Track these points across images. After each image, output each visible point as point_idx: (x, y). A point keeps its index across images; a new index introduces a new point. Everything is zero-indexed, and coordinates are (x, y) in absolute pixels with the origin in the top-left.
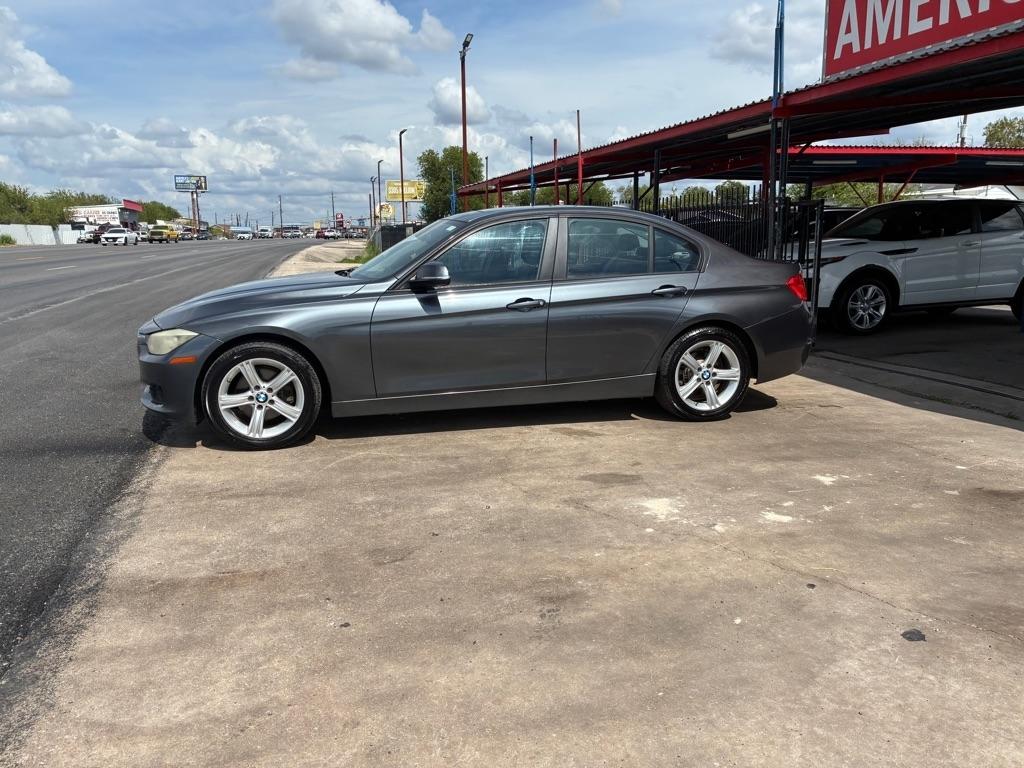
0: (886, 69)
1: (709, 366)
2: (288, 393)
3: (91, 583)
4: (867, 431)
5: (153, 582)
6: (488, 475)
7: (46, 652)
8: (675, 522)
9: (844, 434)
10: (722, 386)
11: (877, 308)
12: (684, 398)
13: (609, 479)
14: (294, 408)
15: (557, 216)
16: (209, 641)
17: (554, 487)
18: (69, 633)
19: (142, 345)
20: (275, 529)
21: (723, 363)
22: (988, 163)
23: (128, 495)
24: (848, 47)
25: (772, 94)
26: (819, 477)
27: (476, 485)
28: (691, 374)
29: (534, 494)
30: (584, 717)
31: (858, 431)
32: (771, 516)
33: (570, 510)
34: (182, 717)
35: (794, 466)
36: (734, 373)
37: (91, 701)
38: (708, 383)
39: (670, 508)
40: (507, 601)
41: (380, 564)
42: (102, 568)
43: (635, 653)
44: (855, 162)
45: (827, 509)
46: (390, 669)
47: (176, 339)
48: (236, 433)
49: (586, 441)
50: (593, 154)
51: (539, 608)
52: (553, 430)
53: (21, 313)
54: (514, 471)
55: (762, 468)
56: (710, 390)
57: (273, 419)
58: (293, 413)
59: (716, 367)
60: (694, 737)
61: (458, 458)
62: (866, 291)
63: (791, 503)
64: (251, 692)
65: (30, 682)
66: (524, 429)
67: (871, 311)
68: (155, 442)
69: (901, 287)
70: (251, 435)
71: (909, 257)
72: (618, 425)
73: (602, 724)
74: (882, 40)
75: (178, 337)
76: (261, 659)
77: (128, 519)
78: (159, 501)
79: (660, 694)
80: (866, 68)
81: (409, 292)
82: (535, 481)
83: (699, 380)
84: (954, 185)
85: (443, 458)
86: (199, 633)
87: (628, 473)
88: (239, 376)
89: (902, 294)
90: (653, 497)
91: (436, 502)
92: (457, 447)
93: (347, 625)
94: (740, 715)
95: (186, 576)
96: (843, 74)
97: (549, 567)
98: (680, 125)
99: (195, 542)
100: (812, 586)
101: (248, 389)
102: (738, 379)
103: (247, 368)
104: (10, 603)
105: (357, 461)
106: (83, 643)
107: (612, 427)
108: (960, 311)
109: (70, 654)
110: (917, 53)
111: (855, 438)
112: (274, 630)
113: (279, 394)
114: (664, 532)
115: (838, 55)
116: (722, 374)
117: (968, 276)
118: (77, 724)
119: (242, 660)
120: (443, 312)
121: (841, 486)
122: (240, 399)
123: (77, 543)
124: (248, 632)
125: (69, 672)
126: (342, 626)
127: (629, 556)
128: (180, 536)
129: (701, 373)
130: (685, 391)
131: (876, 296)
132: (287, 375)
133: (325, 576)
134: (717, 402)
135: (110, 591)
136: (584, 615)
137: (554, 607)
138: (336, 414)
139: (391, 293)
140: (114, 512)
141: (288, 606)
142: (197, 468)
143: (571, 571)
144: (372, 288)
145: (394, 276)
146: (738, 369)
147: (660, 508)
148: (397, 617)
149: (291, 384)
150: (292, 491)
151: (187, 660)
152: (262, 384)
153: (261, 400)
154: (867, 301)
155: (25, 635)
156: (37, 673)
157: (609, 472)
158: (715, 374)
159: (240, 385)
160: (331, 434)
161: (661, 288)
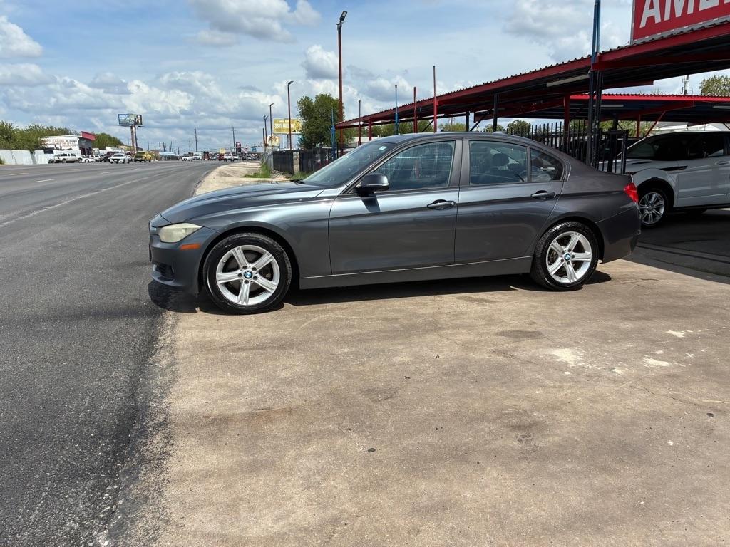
0: (682, 34)
1: (569, 250)
2: (267, 272)
3: (160, 418)
4: (687, 297)
5: (208, 417)
6: (426, 332)
7: (147, 476)
8: (583, 367)
9: (671, 300)
10: (578, 265)
11: (658, 209)
12: (552, 274)
13: (518, 335)
14: (272, 282)
15: (461, 139)
16: (271, 465)
17: (480, 341)
18: (158, 459)
19: (155, 236)
20: (284, 374)
21: (579, 248)
22: (715, 107)
23: (161, 348)
24: (651, 19)
25: (591, 53)
26: (670, 332)
27: (421, 340)
28: (557, 256)
29: (467, 346)
30: (593, 522)
31: (680, 298)
32: (652, 362)
33: (501, 358)
34: (277, 528)
35: (649, 324)
36: (587, 255)
37: (199, 516)
38: (568, 263)
39: (575, 356)
40: (487, 429)
41: (376, 401)
42: (163, 406)
43: (605, 470)
44: (622, 106)
45: (691, 355)
46: (423, 485)
47: (184, 231)
48: (229, 301)
49: (487, 306)
50: (444, 98)
51: (514, 434)
52: (458, 298)
53: (27, 213)
54: (444, 329)
55: (626, 326)
56: (570, 267)
57: (256, 291)
58: (272, 286)
59: (574, 251)
60: (684, 536)
61: (397, 319)
62: (651, 197)
63: (662, 352)
64: (323, 506)
65: (142, 501)
66: (437, 298)
67: (654, 211)
68: (164, 308)
69: (676, 194)
70: (240, 303)
71: (680, 172)
72: (504, 294)
73: (609, 528)
74: (678, 14)
75: (186, 229)
76: (319, 478)
77: (168, 367)
78: (185, 353)
79: (642, 503)
80: (666, 34)
81: (356, 196)
82: (463, 336)
83: (562, 261)
84: (687, 123)
85: (386, 319)
86: (261, 458)
87: (529, 330)
88: (232, 257)
89: (676, 199)
90: (556, 347)
91: (396, 353)
92: (393, 311)
93: (372, 450)
94: (711, 517)
95: (231, 412)
96: (647, 38)
97: (507, 403)
98: (516, 76)
99: (226, 385)
100: (711, 415)
101: (238, 268)
102: (590, 260)
103: (238, 252)
104: (101, 435)
105: (323, 322)
106: (174, 467)
107: (500, 296)
108: (708, 211)
109: (166, 476)
110: (707, 24)
111: (681, 303)
112: (318, 455)
113: (260, 272)
114: (579, 375)
115: (643, 24)
116: (578, 256)
117: (720, 187)
118: (195, 536)
119: (304, 480)
120: (381, 211)
121: (691, 338)
122: (231, 276)
123: (136, 387)
124: (299, 456)
125: (171, 491)
126: (369, 451)
127: (562, 393)
128: (213, 380)
129: (564, 255)
130: (553, 269)
131: (658, 201)
132: (267, 258)
133: (339, 411)
134: (575, 278)
135: (177, 425)
136: (551, 439)
137: (525, 433)
138: (302, 287)
139: (343, 196)
140: (155, 362)
141: (320, 435)
142: (204, 329)
143: (524, 405)
144: (330, 192)
145: (344, 183)
146: (590, 253)
147: (566, 355)
148: (408, 443)
149: (270, 265)
150: (285, 345)
151: (261, 480)
152: (248, 265)
153: (248, 276)
154: (652, 204)
155: (123, 463)
156: (146, 493)
157: (513, 329)
158: (573, 256)
159: (231, 265)
160: (296, 302)
161: (538, 192)
